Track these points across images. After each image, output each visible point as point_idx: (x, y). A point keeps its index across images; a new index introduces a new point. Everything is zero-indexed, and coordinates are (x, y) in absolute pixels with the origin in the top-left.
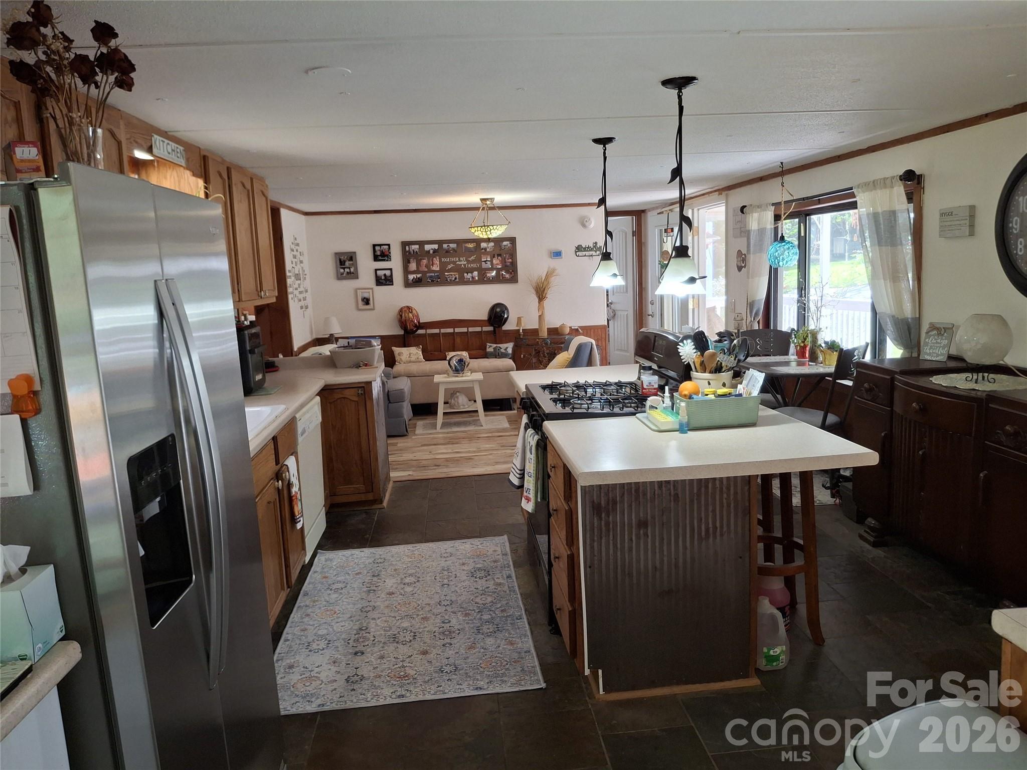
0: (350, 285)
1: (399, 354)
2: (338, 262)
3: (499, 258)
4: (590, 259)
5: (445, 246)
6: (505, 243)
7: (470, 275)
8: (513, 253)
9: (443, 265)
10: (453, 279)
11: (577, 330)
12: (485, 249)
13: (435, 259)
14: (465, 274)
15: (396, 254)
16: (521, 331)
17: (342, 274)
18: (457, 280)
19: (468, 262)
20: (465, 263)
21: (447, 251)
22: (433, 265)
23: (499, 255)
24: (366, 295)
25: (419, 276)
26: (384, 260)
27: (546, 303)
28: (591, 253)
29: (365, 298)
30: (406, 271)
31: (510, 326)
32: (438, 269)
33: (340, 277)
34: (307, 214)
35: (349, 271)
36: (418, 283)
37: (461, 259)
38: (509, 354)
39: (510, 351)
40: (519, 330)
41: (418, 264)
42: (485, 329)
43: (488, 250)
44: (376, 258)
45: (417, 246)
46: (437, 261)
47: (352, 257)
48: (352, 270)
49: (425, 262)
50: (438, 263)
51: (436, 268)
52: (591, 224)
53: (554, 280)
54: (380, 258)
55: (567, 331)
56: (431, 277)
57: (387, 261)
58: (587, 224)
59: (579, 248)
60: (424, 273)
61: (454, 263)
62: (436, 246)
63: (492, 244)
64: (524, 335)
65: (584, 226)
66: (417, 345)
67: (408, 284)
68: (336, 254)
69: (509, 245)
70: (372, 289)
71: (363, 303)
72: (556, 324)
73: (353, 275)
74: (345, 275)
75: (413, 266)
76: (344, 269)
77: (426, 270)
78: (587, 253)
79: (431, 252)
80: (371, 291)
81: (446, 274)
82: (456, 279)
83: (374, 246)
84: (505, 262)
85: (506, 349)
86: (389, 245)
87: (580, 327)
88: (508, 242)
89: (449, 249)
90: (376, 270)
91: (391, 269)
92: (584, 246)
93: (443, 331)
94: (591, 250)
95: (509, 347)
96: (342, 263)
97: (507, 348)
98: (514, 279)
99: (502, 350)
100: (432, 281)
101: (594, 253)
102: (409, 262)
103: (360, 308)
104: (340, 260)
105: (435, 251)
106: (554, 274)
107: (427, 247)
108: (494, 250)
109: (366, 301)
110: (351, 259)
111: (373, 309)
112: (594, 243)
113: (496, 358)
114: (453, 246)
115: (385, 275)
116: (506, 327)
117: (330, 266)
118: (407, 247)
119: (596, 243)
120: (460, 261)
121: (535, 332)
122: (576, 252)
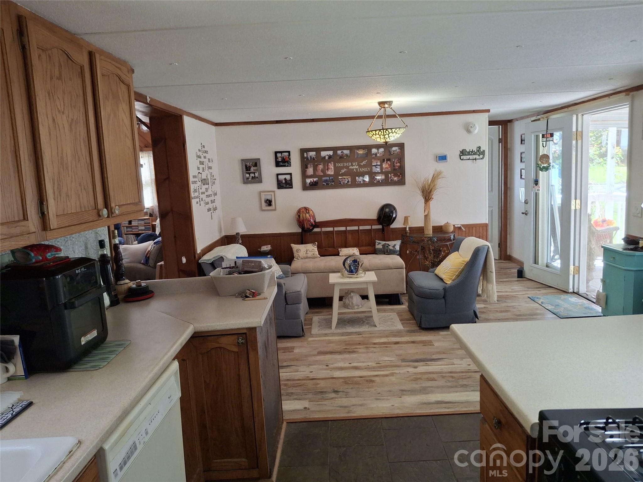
0: (255, 188)
1: (298, 251)
2: (244, 167)
3: (389, 162)
4: (473, 162)
5: (339, 152)
6: (394, 149)
7: (361, 178)
9: (337, 170)
10: (346, 182)
11: (460, 228)
12: (376, 154)
13: (330, 164)
14: (357, 178)
15: (295, 160)
16: (408, 229)
17: (248, 179)
18: (350, 183)
19: (360, 166)
20: (357, 167)
21: (341, 157)
22: (328, 170)
23: (388, 160)
24: (269, 198)
25: (315, 180)
26: (285, 166)
27: (432, 203)
28: (474, 157)
29: (267, 200)
30: (304, 176)
31: (397, 225)
32: (332, 173)
33: (246, 181)
34: (216, 124)
35: (254, 176)
36: (314, 186)
37: (354, 164)
38: (397, 251)
39: (398, 248)
40: (406, 228)
41: (315, 169)
42: (374, 227)
43: (378, 155)
44: (278, 164)
45: (314, 153)
46: (331, 166)
47: (256, 163)
48: (257, 175)
49: (321, 167)
50: (333, 168)
51: (331, 172)
52: (476, 129)
53: (440, 182)
54: (281, 164)
55: (451, 229)
56: (326, 181)
57: (288, 166)
58: (472, 130)
59: (463, 153)
60: (320, 177)
61: (347, 167)
62: (331, 153)
63: (382, 150)
64: (410, 233)
65: (469, 131)
66: (312, 242)
67: (305, 187)
68: (242, 160)
69: (398, 150)
70: (274, 192)
71: (266, 204)
72: (441, 223)
73: (257, 180)
74: (250, 179)
75: (310, 171)
76: (249, 174)
77: (322, 174)
78: (471, 157)
79: (327, 158)
80: (273, 194)
81: (340, 177)
82: (348, 182)
83: (276, 153)
84: (394, 166)
85: (394, 246)
86: (289, 152)
87: (463, 225)
88: (397, 148)
89: (342, 155)
90: (278, 175)
91: (291, 174)
92: (468, 150)
93: (336, 229)
94: (475, 154)
95: (397, 244)
96: (248, 169)
97: (395, 245)
98: (402, 182)
99: (391, 248)
100: (327, 184)
101: (477, 157)
102: (307, 168)
103: (263, 208)
104: (246, 166)
105: (330, 157)
106: (440, 176)
107: (323, 154)
108: (383, 155)
109: (269, 203)
110: (256, 165)
111: (275, 210)
112: (477, 148)
113: (384, 254)
114: (347, 152)
115: (285, 179)
116: (394, 226)
117: (237, 171)
118: (305, 154)
119: (480, 148)
120: (352, 165)
121: (421, 230)
122: (460, 156)
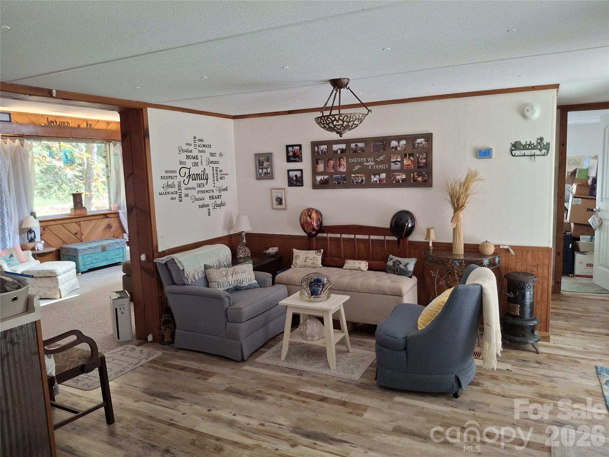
0: (267, 184)
2: (258, 162)
3: (411, 158)
4: (531, 160)
5: (353, 145)
6: (419, 141)
7: (377, 177)
8: (428, 151)
9: (350, 166)
10: (360, 181)
11: (507, 250)
12: (396, 148)
13: (342, 160)
14: (373, 177)
15: (307, 154)
16: (431, 245)
17: (261, 174)
18: (364, 183)
19: (377, 163)
20: (373, 163)
21: (355, 151)
22: (339, 166)
23: (411, 155)
24: (280, 196)
25: (326, 177)
26: (295, 161)
27: (462, 214)
28: (533, 152)
29: (278, 198)
30: (315, 173)
31: (416, 237)
32: (345, 170)
33: (259, 177)
34: (235, 117)
35: (266, 171)
36: (324, 185)
37: (369, 159)
38: (409, 272)
39: (411, 268)
40: (428, 243)
41: (326, 166)
42: (388, 238)
43: (399, 149)
44: (289, 160)
45: (325, 147)
46: (344, 162)
47: (269, 157)
48: (269, 170)
49: (332, 162)
50: (345, 164)
51: (343, 169)
52: (534, 113)
53: (474, 186)
54: (292, 159)
55: (491, 250)
56: (336, 179)
57: (298, 161)
58: (528, 114)
59: (516, 146)
60: (331, 174)
61: (361, 164)
62: (343, 146)
63: (403, 142)
64: (433, 250)
65: (524, 116)
66: (317, 249)
67: (316, 186)
68: (256, 155)
69: (424, 143)
70: (284, 189)
71: (277, 202)
72: (477, 239)
73: (269, 176)
74: (263, 175)
75: (321, 167)
76: (262, 169)
77: (333, 171)
78: (527, 152)
79: (339, 152)
80: (283, 191)
81: (353, 175)
82: (362, 181)
83: (287, 147)
84: (418, 163)
85: (406, 266)
86: (300, 146)
87: (513, 247)
88: (423, 140)
89: (356, 148)
90: (289, 171)
91: (301, 170)
92: (523, 143)
93: (344, 236)
94: (535, 148)
95: (411, 264)
96: (260, 164)
97: (407, 264)
98: (427, 183)
99: (402, 266)
100: (339, 183)
101: (537, 152)
102: (317, 163)
103: (274, 207)
104: (259, 160)
105: (343, 151)
106: (477, 178)
107: (335, 147)
108: (405, 149)
109: (280, 201)
110: (268, 160)
111: (285, 209)
112: (538, 139)
113: (395, 273)
114: (361, 145)
115: (296, 176)
116: (414, 238)
117: (251, 166)
118: (316, 148)
119: (541, 139)
120: (367, 161)
121: (449, 247)
122: (511, 151)
